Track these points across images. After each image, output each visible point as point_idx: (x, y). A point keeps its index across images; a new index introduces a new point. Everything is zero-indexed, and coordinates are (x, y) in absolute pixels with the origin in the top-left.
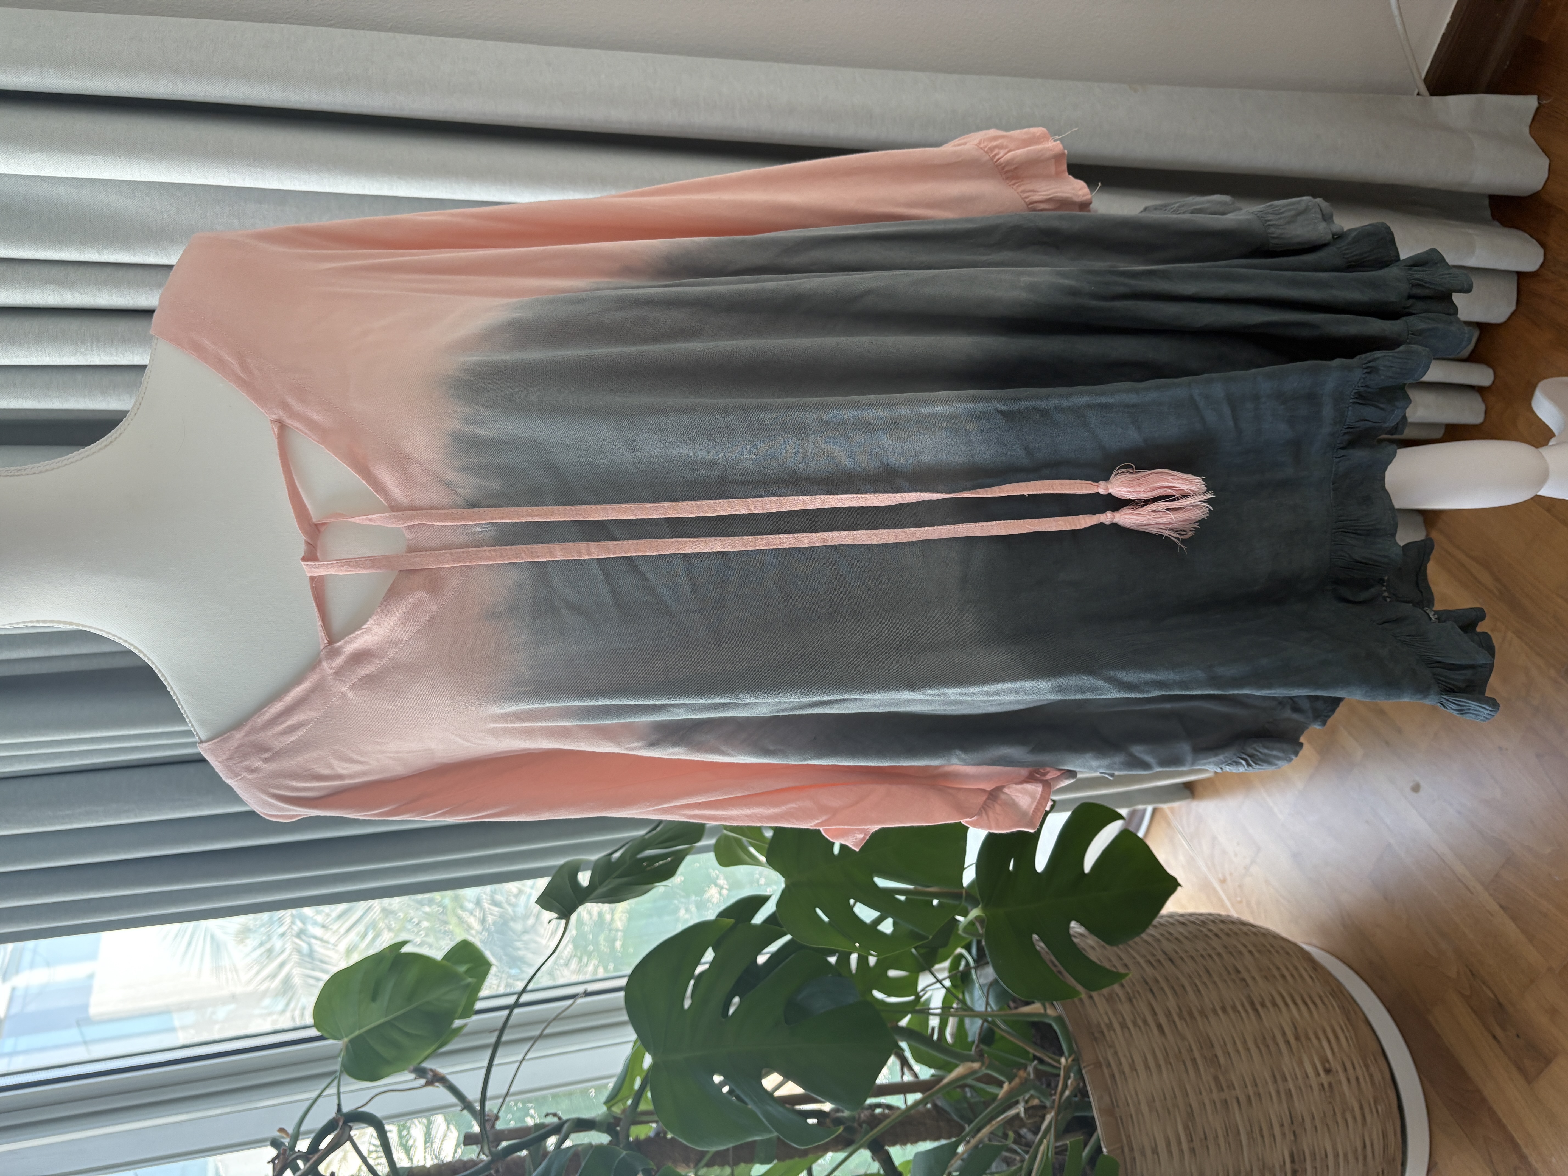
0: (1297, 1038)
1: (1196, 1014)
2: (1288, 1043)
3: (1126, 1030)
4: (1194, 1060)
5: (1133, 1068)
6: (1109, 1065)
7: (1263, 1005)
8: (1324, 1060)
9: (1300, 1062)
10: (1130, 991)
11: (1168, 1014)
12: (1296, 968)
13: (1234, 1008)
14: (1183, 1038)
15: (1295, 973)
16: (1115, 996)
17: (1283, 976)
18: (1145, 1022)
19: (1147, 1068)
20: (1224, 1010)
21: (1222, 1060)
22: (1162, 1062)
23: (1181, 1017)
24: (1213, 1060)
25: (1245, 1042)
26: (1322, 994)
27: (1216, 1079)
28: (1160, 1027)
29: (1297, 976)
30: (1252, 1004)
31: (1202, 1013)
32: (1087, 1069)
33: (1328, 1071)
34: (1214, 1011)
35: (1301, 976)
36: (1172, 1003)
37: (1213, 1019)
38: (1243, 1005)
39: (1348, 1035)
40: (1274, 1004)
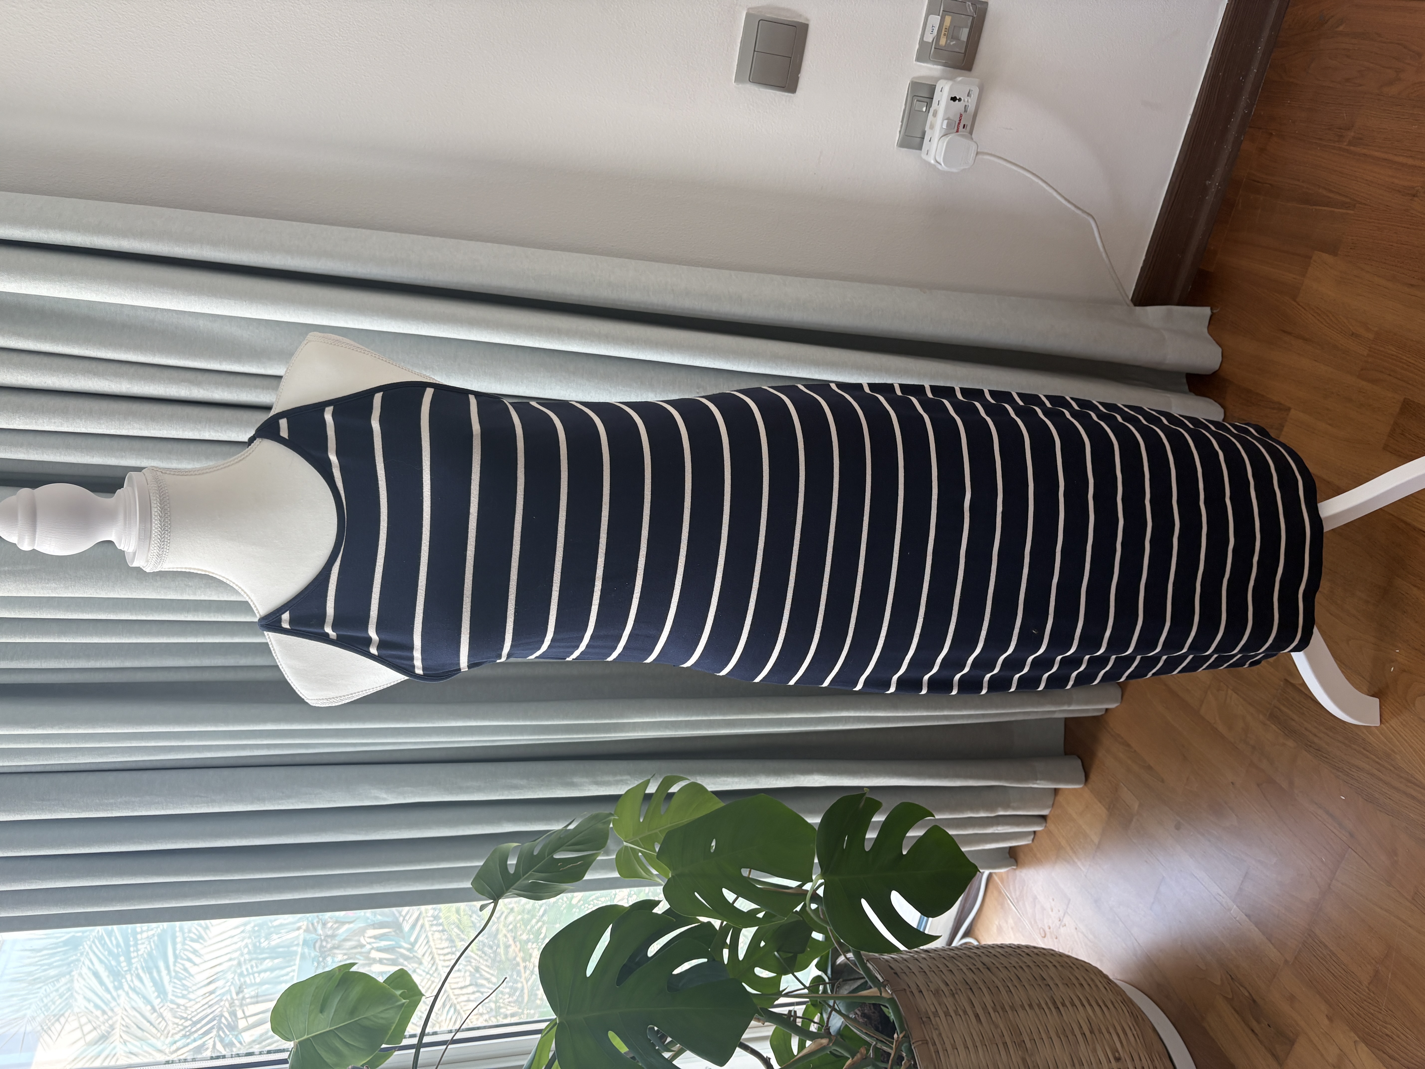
0: (1092, 1032)
1: (1007, 1008)
2: (1084, 1034)
3: (949, 1018)
4: (1005, 1044)
5: (954, 1047)
6: (934, 1044)
7: (1063, 1005)
8: (1115, 1051)
9: (1095, 1050)
10: (953, 989)
11: (985, 1008)
12: (1092, 980)
13: (1039, 1006)
14: (997, 1026)
15: (1091, 983)
16: (941, 992)
17: (1081, 985)
18: (965, 1012)
19: (966, 1047)
20: (1031, 1006)
21: (1029, 1045)
22: (978, 1044)
23: (995, 1010)
24: (1021, 1044)
25: (1048, 1032)
26: (1114, 1000)
27: (1024, 1060)
28: (977, 1016)
29: (1092, 986)
30: (1054, 1003)
31: (1013, 1008)
32: (915, 1045)
33: (1118, 1059)
34: (1023, 1007)
35: (1096, 986)
36: (988, 999)
37: (1022, 1013)
38: (1047, 1004)
39: (1135, 1033)
40: (1073, 1004)
